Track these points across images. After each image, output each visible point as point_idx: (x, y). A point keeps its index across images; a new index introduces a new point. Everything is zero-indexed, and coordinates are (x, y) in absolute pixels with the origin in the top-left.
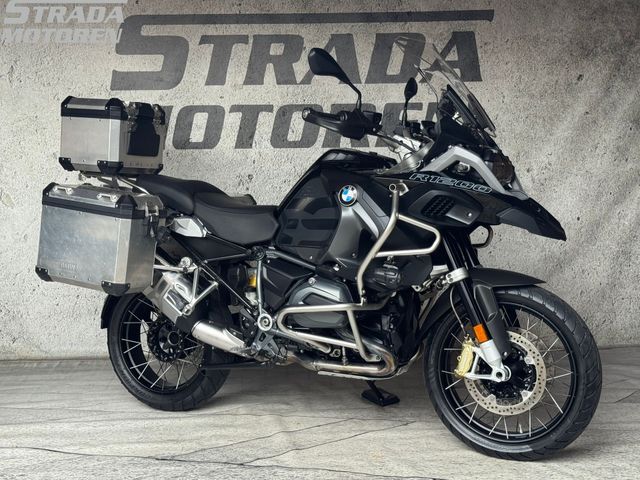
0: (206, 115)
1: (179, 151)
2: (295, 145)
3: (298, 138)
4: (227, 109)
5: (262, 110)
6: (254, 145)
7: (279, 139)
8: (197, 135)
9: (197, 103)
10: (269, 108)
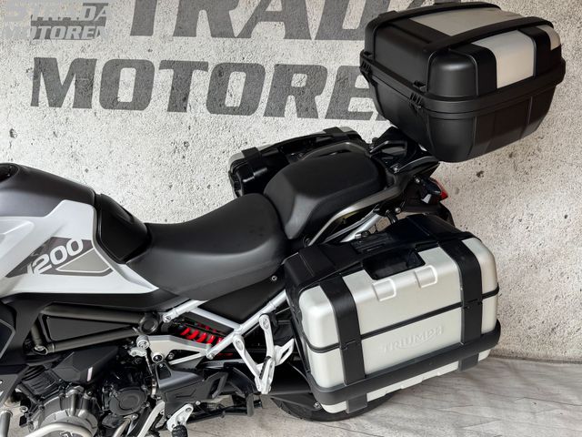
0: (133, 71)
1: (107, 111)
2: (234, 111)
3: (237, 104)
4: (157, 66)
5: (196, 68)
6: (188, 108)
7: (216, 103)
8: (125, 94)
9: (123, 57)
10: (203, 66)
